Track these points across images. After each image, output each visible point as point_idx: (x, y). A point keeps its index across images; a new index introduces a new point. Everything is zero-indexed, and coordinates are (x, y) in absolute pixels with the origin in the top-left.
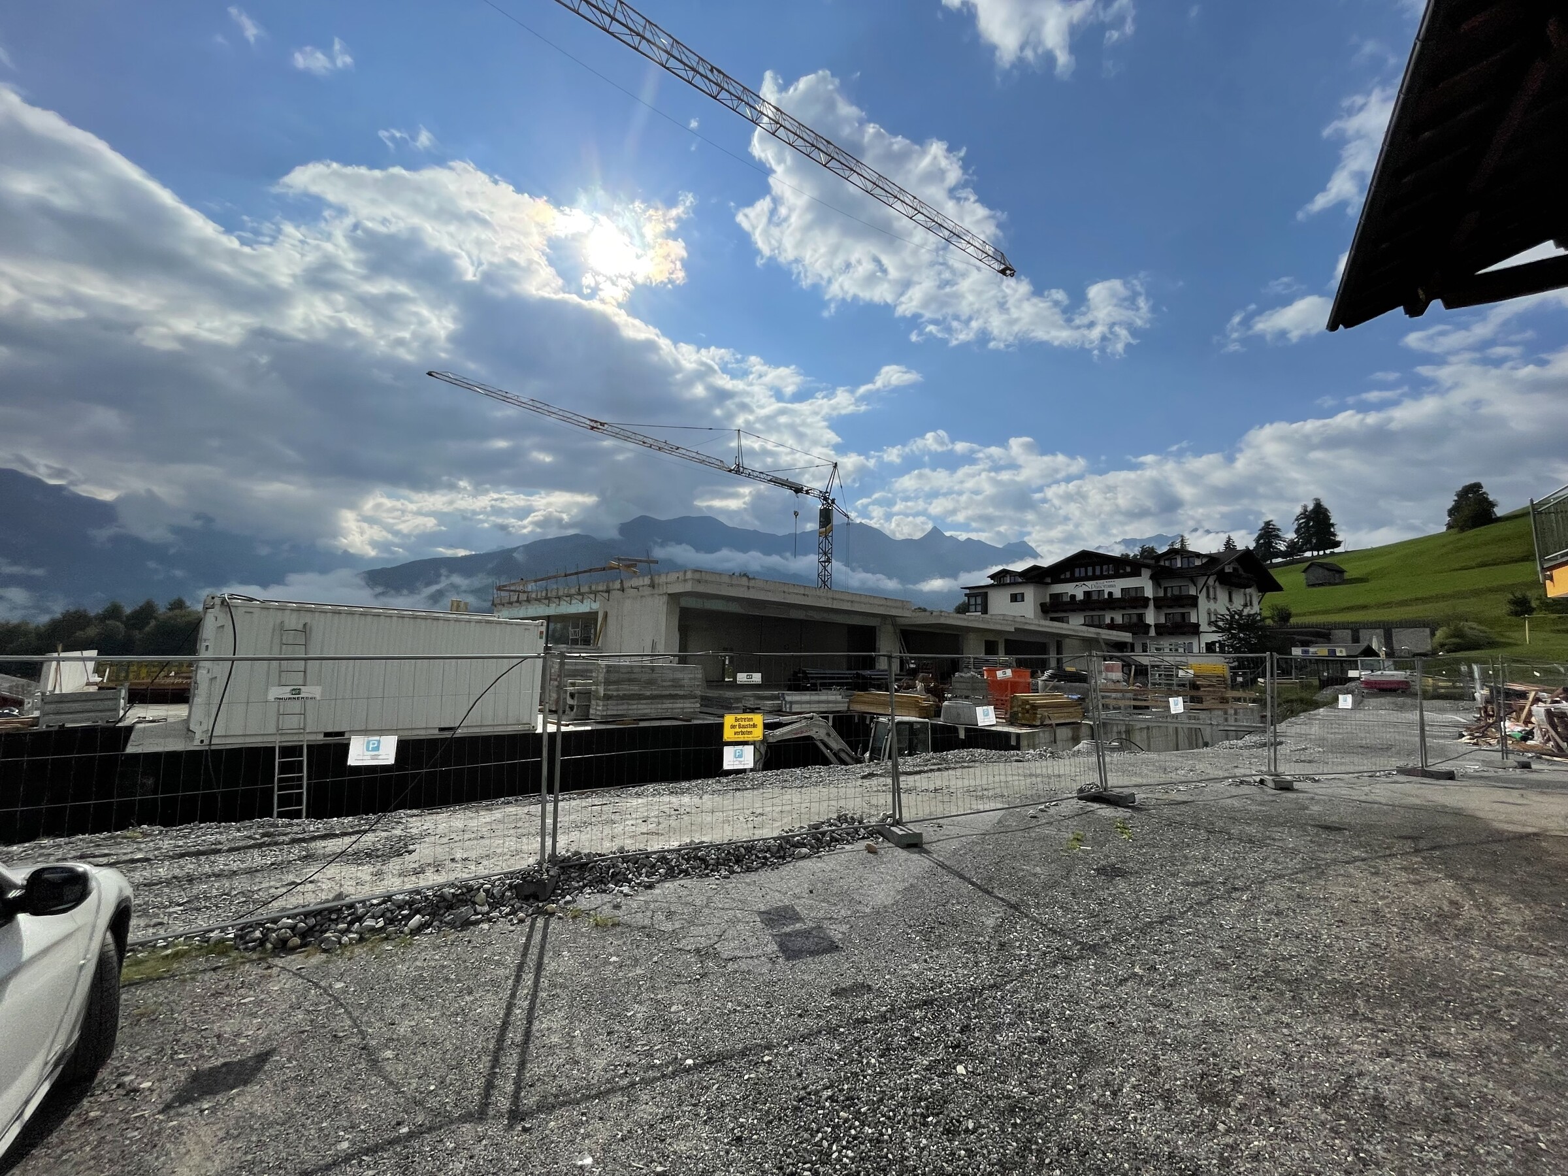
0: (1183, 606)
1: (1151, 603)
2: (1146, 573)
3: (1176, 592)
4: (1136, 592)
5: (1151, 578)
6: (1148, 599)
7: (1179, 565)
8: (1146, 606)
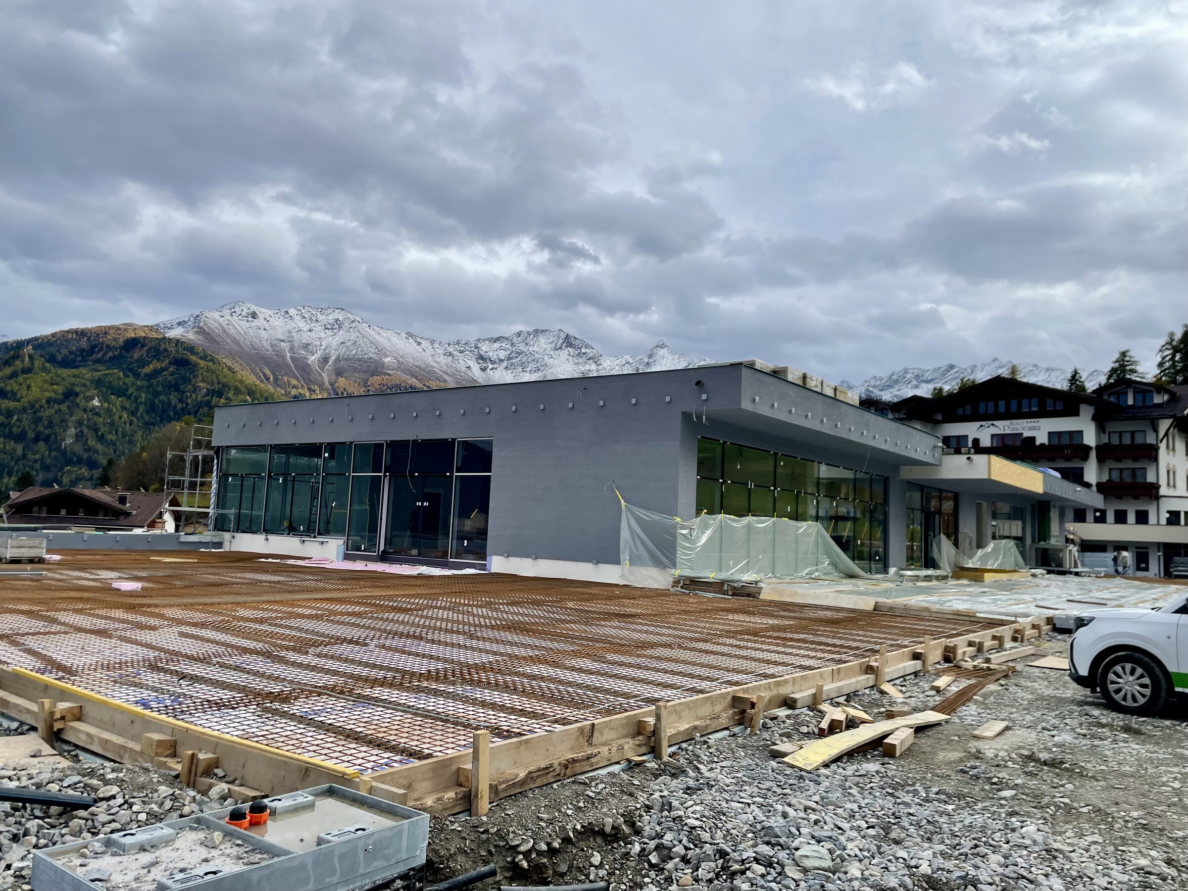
0: (1136, 459)
1: (1093, 455)
2: (1086, 412)
3: (1127, 440)
4: (1071, 439)
5: (1094, 418)
6: (1089, 448)
7: (1130, 402)
8: (1085, 458)
